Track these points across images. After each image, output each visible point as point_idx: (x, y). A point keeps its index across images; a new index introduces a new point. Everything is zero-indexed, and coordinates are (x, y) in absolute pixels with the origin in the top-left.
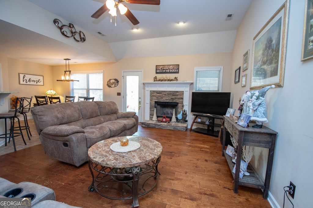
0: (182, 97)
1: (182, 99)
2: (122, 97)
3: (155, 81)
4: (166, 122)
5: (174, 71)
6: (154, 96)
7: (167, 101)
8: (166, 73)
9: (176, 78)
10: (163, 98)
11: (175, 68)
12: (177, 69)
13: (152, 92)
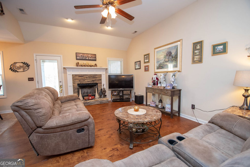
0: (100, 79)
1: (101, 80)
2: (37, 82)
3: (77, 66)
4: (92, 99)
5: (93, 59)
6: (76, 79)
7: (89, 83)
8: (85, 60)
9: (96, 65)
10: (85, 80)
11: (93, 57)
12: (95, 58)
13: (74, 76)
